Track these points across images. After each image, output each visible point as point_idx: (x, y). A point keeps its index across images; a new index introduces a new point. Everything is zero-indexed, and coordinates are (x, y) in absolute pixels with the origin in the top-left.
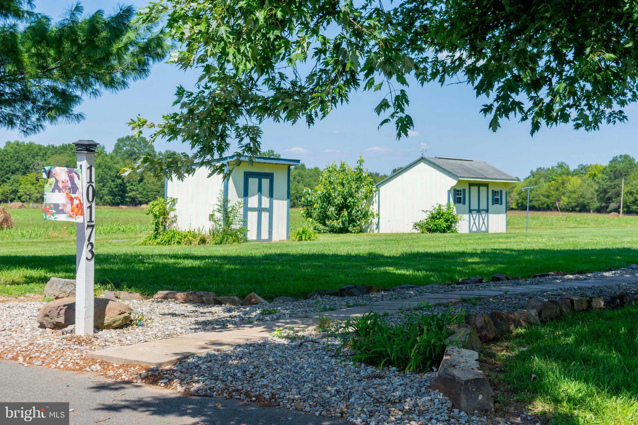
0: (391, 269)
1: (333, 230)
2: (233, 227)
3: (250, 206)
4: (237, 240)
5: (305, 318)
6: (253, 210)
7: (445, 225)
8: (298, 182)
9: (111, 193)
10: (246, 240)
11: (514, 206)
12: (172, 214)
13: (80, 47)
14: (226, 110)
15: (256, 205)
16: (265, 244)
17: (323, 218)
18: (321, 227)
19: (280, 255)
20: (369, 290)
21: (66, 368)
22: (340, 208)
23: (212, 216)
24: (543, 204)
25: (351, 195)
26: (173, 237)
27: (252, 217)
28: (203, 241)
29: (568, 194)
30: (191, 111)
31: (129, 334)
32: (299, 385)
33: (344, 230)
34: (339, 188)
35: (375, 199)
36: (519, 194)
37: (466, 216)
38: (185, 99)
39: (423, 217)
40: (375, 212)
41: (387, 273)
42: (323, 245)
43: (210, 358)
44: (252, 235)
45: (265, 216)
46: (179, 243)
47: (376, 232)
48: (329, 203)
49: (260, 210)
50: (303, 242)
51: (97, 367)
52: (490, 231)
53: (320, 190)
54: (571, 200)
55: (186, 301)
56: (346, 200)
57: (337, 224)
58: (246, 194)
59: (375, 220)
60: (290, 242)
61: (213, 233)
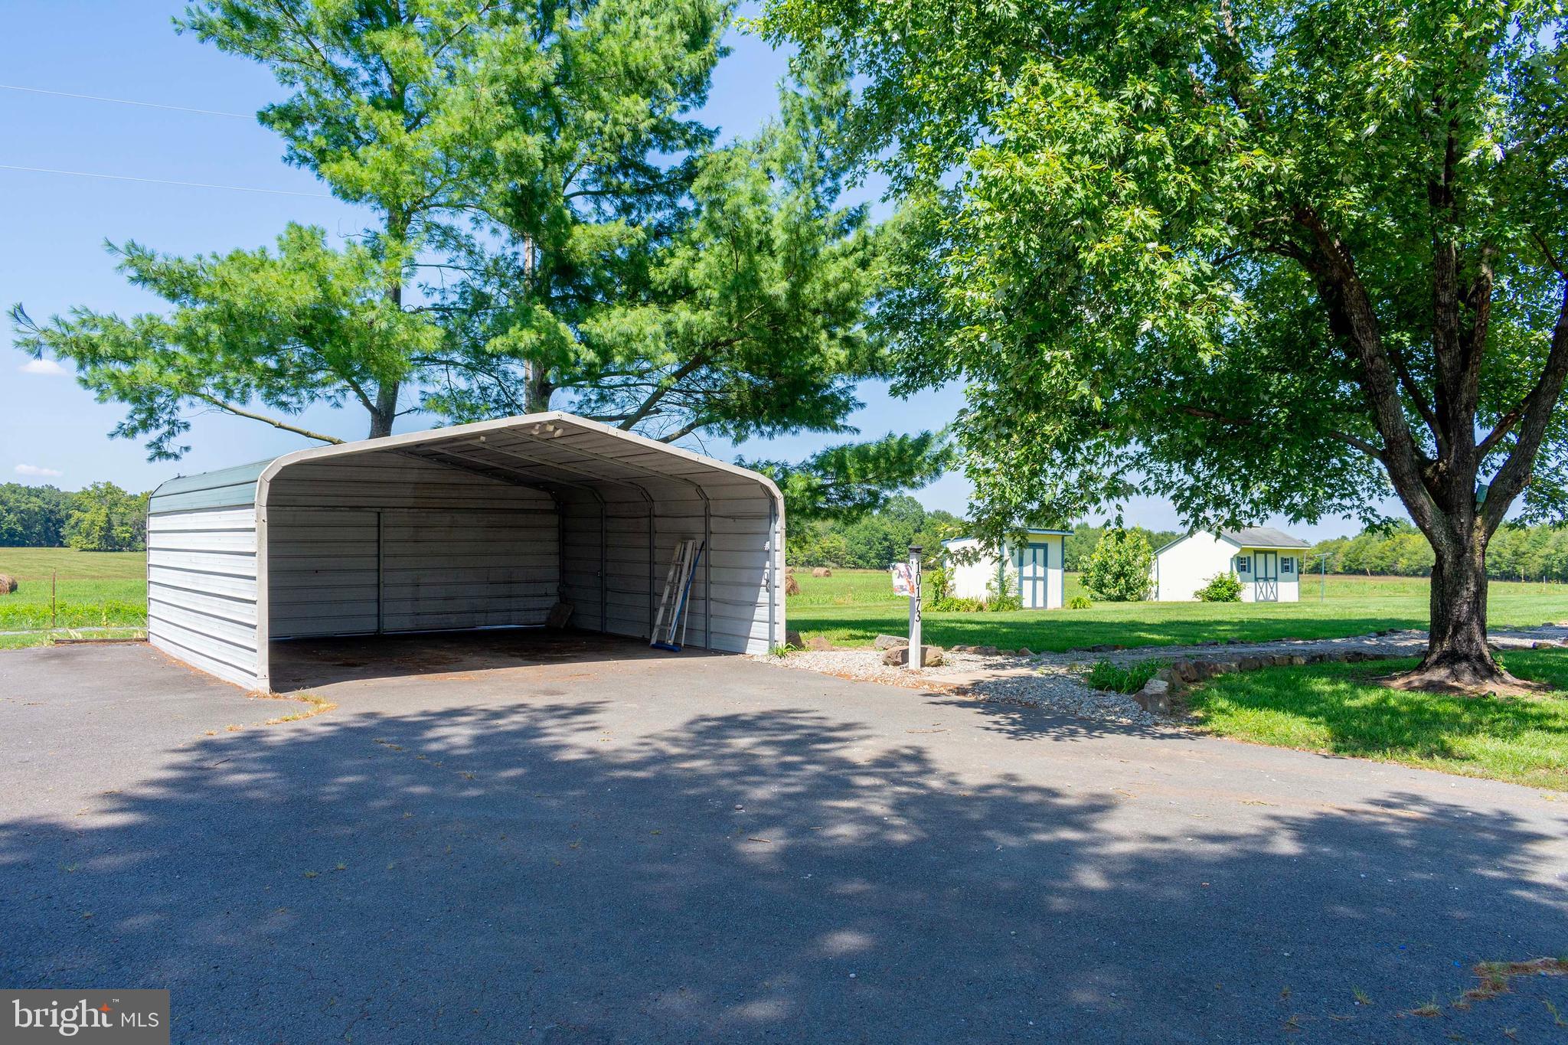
0: (1143, 634)
1: (1110, 598)
2: (1009, 595)
3: (1025, 575)
4: (1013, 607)
5: (1061, 664)
6: (1028, 579)
7: (1227, 593)
8: (1081, 543)
9: (878, 556)
10: (1021, 608)
11: (1339, 570)
12: (950, 583)
13: (892, 464)
14: (1004, 518)
15: (1031, 574)
16: (1040, 611)
17: (1100, 586)
18: (1098, 595)
19: (1050, 622)
20: (1116, 648)
21: (908, 687)
22: (1118, 577)
23: (988, 584)
24: (1376, 567)
25: (1129, 564)
26: (952, 604)
27: (1027, 586)
28: (980, 608)
29: (1407, 556)
30: (979, 520)
31: (941, 669)
32: (1051, 697)
33: (1121, 598)
34: (1116, 556)
35: (1154, 567)
36: (1346, 555)
37: (1252, 585)
38: (975, 511)
39: (1205, 586)
40: (1154, 580)
41: (1140, 637)
42: (1096, 613)
43: (995, 684)
44: (1027, 603)
45: (1040, 584)
46: (958, 610)
47: (1155, 600)
48: (1106, 571)
49: (1035, 579)
50: (1078, 610)
51: (926, 686)
52: (1279, 601)
53: (1097, 558)
54: (1411, 563)
55: (975, 653)
56: (1123, 568)
57: (1114, 592)
58: (1021, 564)
59: (1154, 589)
60: (1064, 610)
61: (990, 601)
